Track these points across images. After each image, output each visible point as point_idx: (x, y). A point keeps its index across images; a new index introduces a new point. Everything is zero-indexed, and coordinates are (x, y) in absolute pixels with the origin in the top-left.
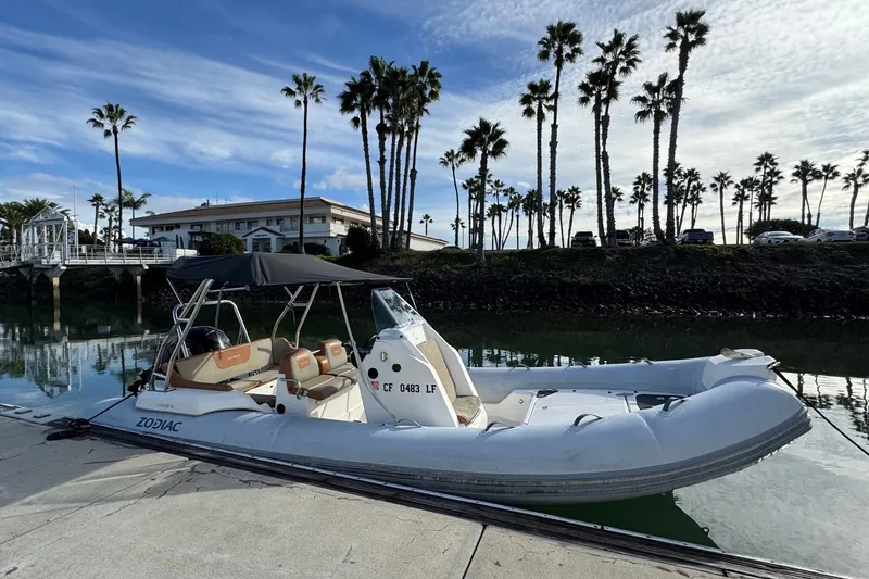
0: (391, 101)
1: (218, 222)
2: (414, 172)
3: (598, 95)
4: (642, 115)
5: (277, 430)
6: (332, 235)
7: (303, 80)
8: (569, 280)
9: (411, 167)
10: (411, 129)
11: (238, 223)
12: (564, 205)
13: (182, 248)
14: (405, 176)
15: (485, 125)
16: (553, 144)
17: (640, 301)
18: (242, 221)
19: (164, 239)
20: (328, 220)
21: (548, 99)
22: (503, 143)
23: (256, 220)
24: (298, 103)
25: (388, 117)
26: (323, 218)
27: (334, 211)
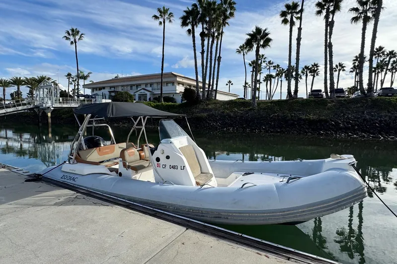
0: (208, 19)
1: (122, 86)
2: (220, 58)
3: (328, 9)
4: (355, 19)
5: (114, 183)
6: (177, 92)
7: (163, 10)
8: (304, 117)
9: (218, 55)
10: (219, 34)
11: (132, 86)
12: (309, 74)
13: (105, 99)
14: (215, 60)
15: (258, 30)
16: (299, 39)
17: (346, 130)
18: (134, 85)
19: (97, 94)
20: (175, 84)
21: (297, 13)
22: (269, 40)
23: (140, 85)
24: (161, 23)
25: (206, 28)
26: (173, 83)
27: (178, 79)
